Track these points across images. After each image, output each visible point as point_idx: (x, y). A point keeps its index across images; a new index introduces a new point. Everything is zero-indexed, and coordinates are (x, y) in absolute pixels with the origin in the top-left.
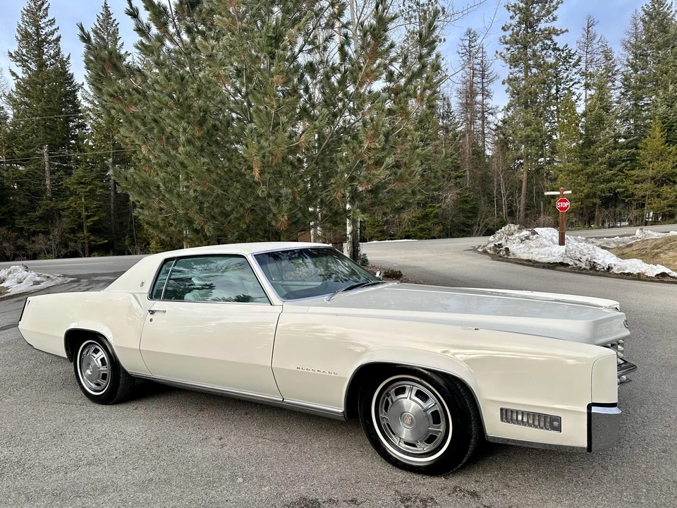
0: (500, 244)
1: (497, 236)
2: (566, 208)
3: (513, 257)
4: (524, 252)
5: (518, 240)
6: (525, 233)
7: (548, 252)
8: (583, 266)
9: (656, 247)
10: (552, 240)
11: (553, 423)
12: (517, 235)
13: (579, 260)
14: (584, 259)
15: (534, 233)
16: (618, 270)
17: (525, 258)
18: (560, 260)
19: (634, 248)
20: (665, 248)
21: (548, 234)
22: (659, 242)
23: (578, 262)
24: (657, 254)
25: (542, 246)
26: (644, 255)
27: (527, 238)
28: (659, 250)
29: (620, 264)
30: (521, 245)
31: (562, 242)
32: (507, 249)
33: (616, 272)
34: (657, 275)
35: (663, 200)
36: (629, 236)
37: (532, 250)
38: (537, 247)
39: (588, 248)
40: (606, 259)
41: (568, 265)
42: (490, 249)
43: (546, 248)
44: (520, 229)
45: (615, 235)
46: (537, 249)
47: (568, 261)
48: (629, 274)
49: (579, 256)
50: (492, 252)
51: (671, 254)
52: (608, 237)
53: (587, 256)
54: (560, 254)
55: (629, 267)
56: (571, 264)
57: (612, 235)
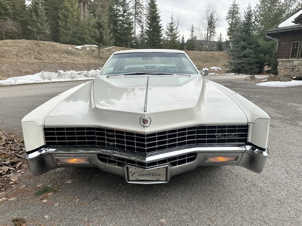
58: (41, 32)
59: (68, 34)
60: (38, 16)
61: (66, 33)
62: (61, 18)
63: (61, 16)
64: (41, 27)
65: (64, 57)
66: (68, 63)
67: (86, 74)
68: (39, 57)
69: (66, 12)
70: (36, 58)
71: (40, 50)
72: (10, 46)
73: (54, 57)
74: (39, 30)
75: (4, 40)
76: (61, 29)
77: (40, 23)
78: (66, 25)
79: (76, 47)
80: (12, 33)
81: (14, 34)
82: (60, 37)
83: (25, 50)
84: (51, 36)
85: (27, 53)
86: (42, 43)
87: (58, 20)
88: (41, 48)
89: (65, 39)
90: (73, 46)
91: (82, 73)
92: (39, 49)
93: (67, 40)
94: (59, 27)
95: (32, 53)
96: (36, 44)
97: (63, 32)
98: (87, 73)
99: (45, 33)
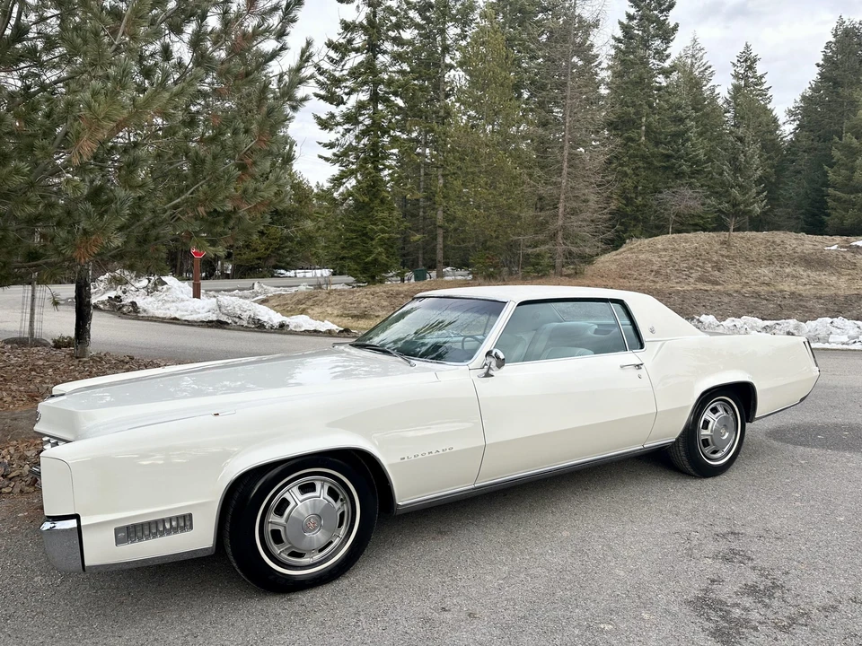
0: (118, 297)
1: (102, 285)
2: (200, 254)
3: (145, 314)
4: (158, 309)
5: (142, 291)
6: (147, 282)
7: (191, 308)
8: (245, 324)
10: (183, 293)
12: (138, 285)
13: (239, 318)
14: (245, 316)
15: (162, 283)
16: (295, 327)
17: (161, 316)
18: (214, 318)
21: (177, 285)
23: (237, 320)
25: (178, 300)
27: (154, 289)
29: (292, 321)
30: (150, 299)
31: (197, 295)
32: (134, 304)
33: (297, 330)
34: (341, 331)
37: (168, 305)
38: (173, 302)
39: (246, 304)
40: (271, 316)
41: (226, 323)
42: (103, 302)
43: (185, 303)
44: (138, 276)
46: (174, 304)
47: (224, 319)
48: (316, 331)
49: (239, 312)
50: (107, 308)
53: (248, 313)
54: (206, 310)
55: (304, 324)
56: (230, 321)
57: (226, 288)
58: (741, 210)
59: (854, 204)
60: (737, 170)
61: (845, 201)
62: (838, 160)
63: (836, 154)
64: (740, 198)
65: (788, 276)
66: (779, 294)
67: (792, 331)
68: (711, 275)
69: (854, 140)
70: (700, 279)
71: (727, 257)
72: (658, 251)
73: (757, 275)
74: (734, 206)
75: (668, 233)
76: (831, 191)
77: (741, 186)
78: (850, 179)
79: (854, 244)
80: (700, 216)
81: (702, 218)
82: (828, 215)
83: (685, 258)
84: (802, 214)
85: (685, 265)
86: (742, 238)
87: (826, 167)
88: (733, 252)
89: (842, 219)
90: (852, 238)
91: (777, 327)
92: (722, 256)
93: (848, 222)
94: (828, 186)
95: (698, 266)
96: (724, 243)
97: (838, 200)
98: (797, 328)
99: (750, 211)
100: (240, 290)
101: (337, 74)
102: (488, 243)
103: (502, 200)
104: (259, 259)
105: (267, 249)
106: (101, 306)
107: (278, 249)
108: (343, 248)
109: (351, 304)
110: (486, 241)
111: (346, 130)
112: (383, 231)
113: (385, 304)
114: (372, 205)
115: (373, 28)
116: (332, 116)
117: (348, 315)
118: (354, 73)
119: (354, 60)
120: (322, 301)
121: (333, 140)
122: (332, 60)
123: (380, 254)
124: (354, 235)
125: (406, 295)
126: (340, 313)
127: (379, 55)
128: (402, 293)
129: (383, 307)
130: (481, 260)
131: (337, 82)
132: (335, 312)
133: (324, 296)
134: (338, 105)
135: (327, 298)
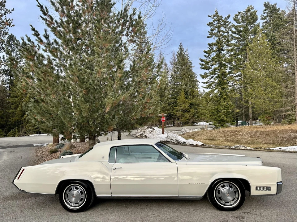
0: (142, 134)
1: (139, 131)
2: (164, 121)
4: (152, 137)
5: (148, 132)
6: (150, 129)
7: (160, 137)
8: (174, 142)
9: (193, 135)
10: (159, 132)
11: (269, 189)
12: (148, 130)
14: (174, 139)
15: (154, 129)
16: (188, 143)
18: (166, 140)
19: (186, 135)
20: (196, 135)
21: (158, 130)
22: (193, 133)
23: (172, 141)
24: (194, 137)
25: (158, 134)
26: (190, 138)
27: (152, 131)
28: (194, 136)
29: (188, 141)
30: (150, 134)
31: (163, 133)
32: (146, 136)
33: (188, 144)
34: (201, 145)
35: (185, 117)
36: (180, 130)
37: (154, 136)
39: (175, 135)
40: (181, 140)
41: (169, 142)
42: (139, 135)
43: (159, 135)
44: (148, 128)
45: (176, 130)
46: (156, 136)
47: (168, 140)
48: (193, 145)
49: (173, 138)
50: (139, 137)
51: (199, 137)
52: (174, 131)
53: (175, 138)
54: (165, 137)
55: (191, 142)
56: (170, 141)
57: (175, 130)
100: (178, 131)
101: (208, 60)
102: (266, 111)
103: (270, 95)
104: (187, 120)
105: (190, 117)
106: (138, 136)
107: (193, 116)
108: (211, 116)
109: (210, 135)
110: (265, 111)
111: (211, 77)
112: (224, 109)
113: (222, 135)
114: (220, 101)
115: (219, 43)
116: (206, 74)
117: (208, 139)
118: (213, 59)
119: (213, 54)
120: (200, 134)
121: (207, 81)
122: (206, 56)
123: (223, 117)
124: (214, 111)
125: (231, 132)
126: (206, 138)
127: (222, 52)
128: (229, 131)
129: (221, 137)
130: (263, 118)
131: (207, 63)
132: (204, 138)
133: (201, 133)
134: (209, 70)
135: (202, 133)
